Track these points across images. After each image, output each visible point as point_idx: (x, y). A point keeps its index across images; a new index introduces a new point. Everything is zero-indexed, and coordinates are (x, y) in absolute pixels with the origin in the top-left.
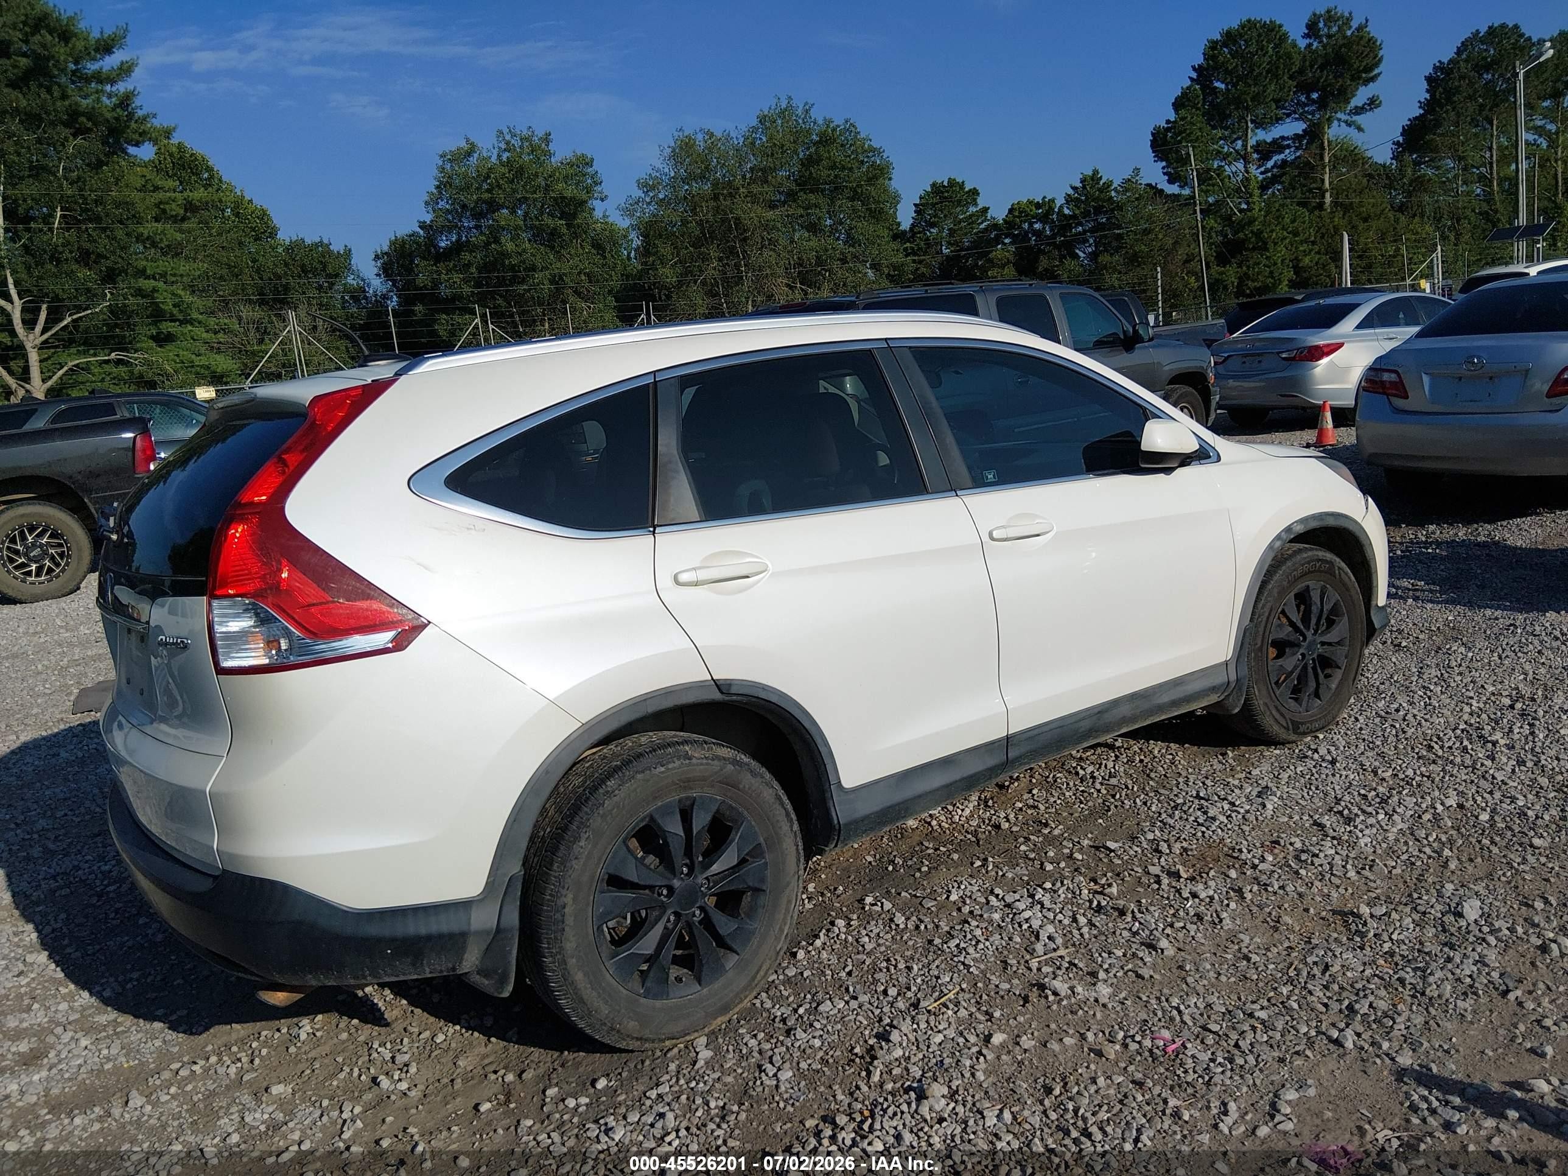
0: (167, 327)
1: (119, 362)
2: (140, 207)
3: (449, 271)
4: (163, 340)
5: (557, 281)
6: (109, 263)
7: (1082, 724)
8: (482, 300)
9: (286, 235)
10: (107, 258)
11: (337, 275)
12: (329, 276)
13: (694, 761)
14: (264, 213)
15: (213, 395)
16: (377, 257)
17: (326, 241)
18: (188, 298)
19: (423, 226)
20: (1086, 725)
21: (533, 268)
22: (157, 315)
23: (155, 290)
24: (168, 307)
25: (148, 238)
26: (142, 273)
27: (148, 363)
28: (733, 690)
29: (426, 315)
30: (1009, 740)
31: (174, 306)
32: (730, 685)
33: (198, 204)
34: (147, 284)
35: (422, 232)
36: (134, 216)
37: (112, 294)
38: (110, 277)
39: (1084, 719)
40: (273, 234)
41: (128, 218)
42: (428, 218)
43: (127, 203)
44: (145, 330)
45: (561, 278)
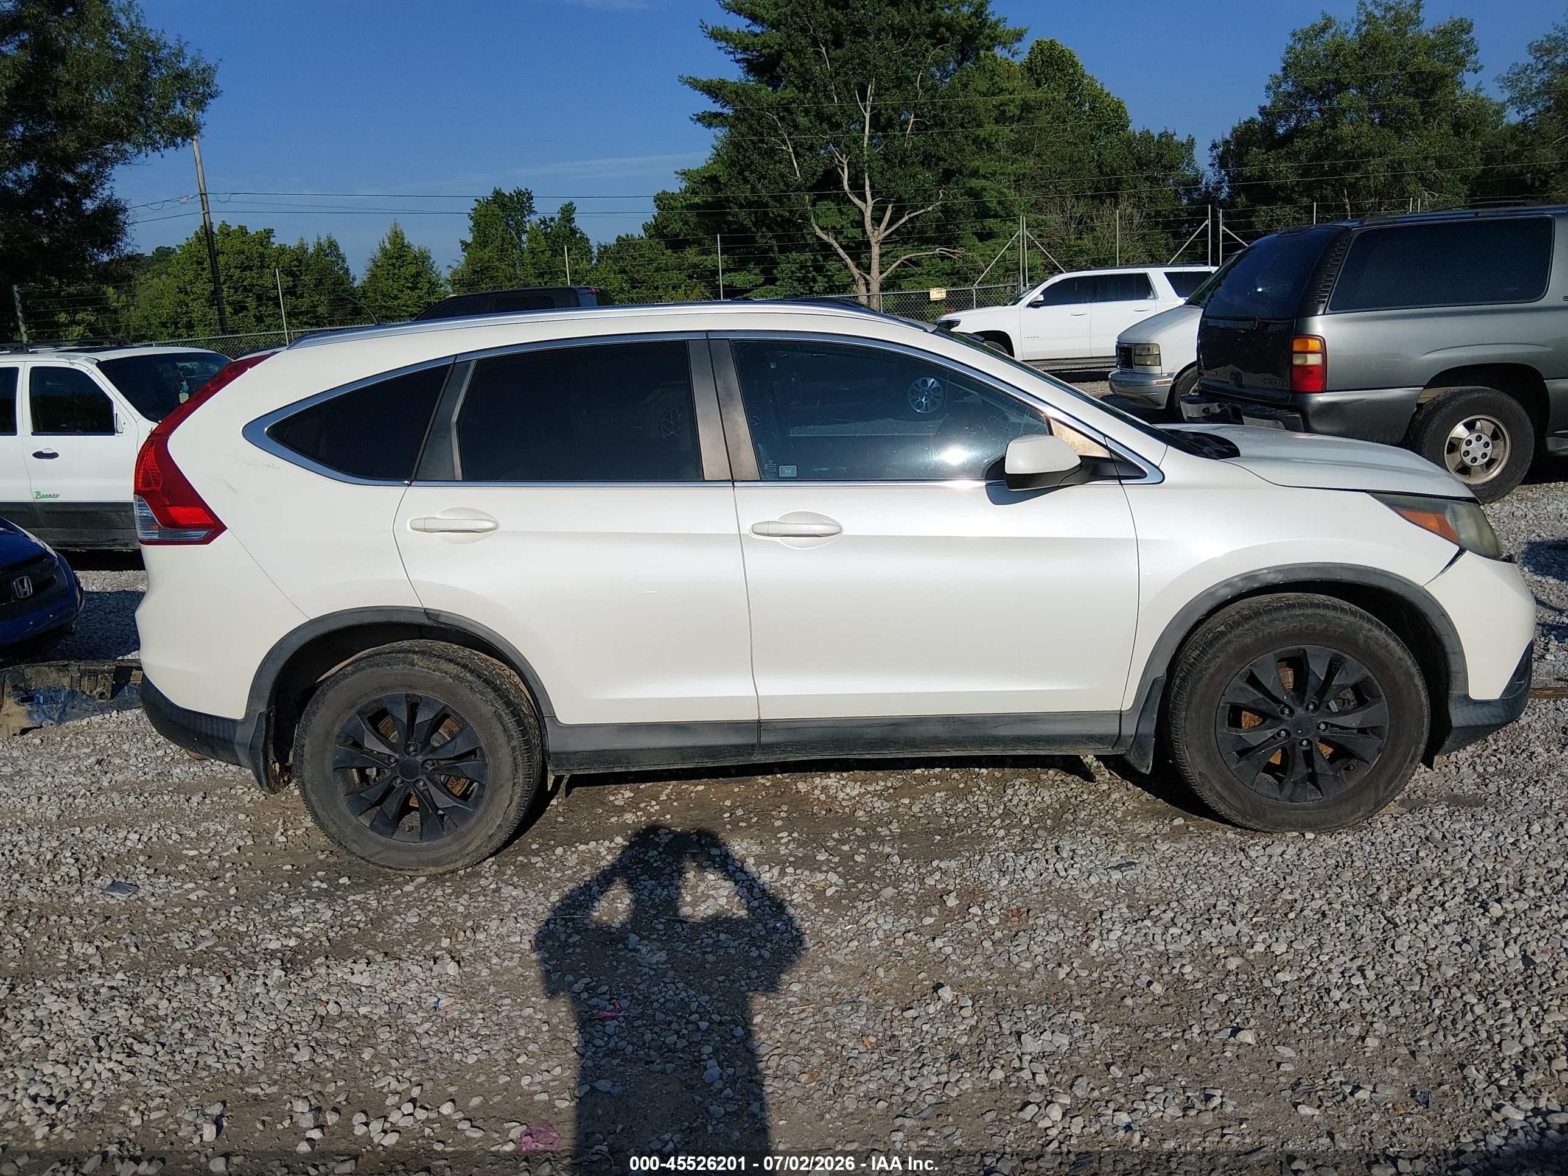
0: (990, 223)
1: (943, 258)
2: (981, 108)
3: (1277, 159)
4: (984, 236)
5: (1396, 167)
6: (946, 165)
7: (868, 730)
8: (1308, 189)
9: (1135, 127)
10: (945, 161)
11: (1171, 167)
12: (1164, 167)
13: (417, 668)
14: (1119, 105)
15: (944, 295)
16: (1215, 146)
17: (1171, 132)
18: (1012, 195)
19: (1263, 111)
20: (875, 733)
21: (1369, 153)
22: (983, 213)
23: (983, 189)
24: (993, 205)
25: (984, 140)
26: (975, 173)
27: (964, 258)
28: (441, 619)
29: (1247, 206)
30: (759, 726)
31: (999, 203)
32: (438, 615)
33: (1033, 104)
34: (976, 183)
35: (1260, 118)
36: (975, 119)
37: (944, 194)
38: (947, 176)
39: (869, 726)
40: (1124, 127)
41: (969, 122)
42: (1268, 103)
43: (969, 107)
44: (968, 228)
45: (1400, 164)
